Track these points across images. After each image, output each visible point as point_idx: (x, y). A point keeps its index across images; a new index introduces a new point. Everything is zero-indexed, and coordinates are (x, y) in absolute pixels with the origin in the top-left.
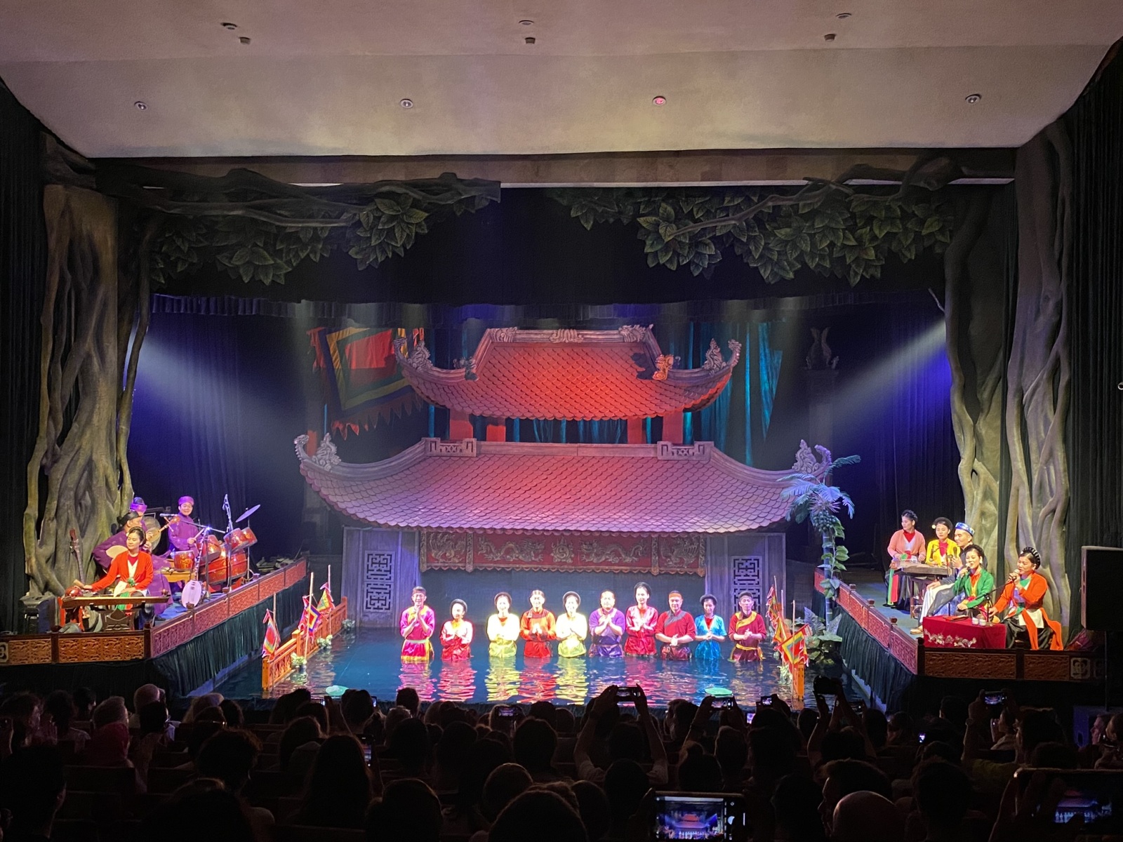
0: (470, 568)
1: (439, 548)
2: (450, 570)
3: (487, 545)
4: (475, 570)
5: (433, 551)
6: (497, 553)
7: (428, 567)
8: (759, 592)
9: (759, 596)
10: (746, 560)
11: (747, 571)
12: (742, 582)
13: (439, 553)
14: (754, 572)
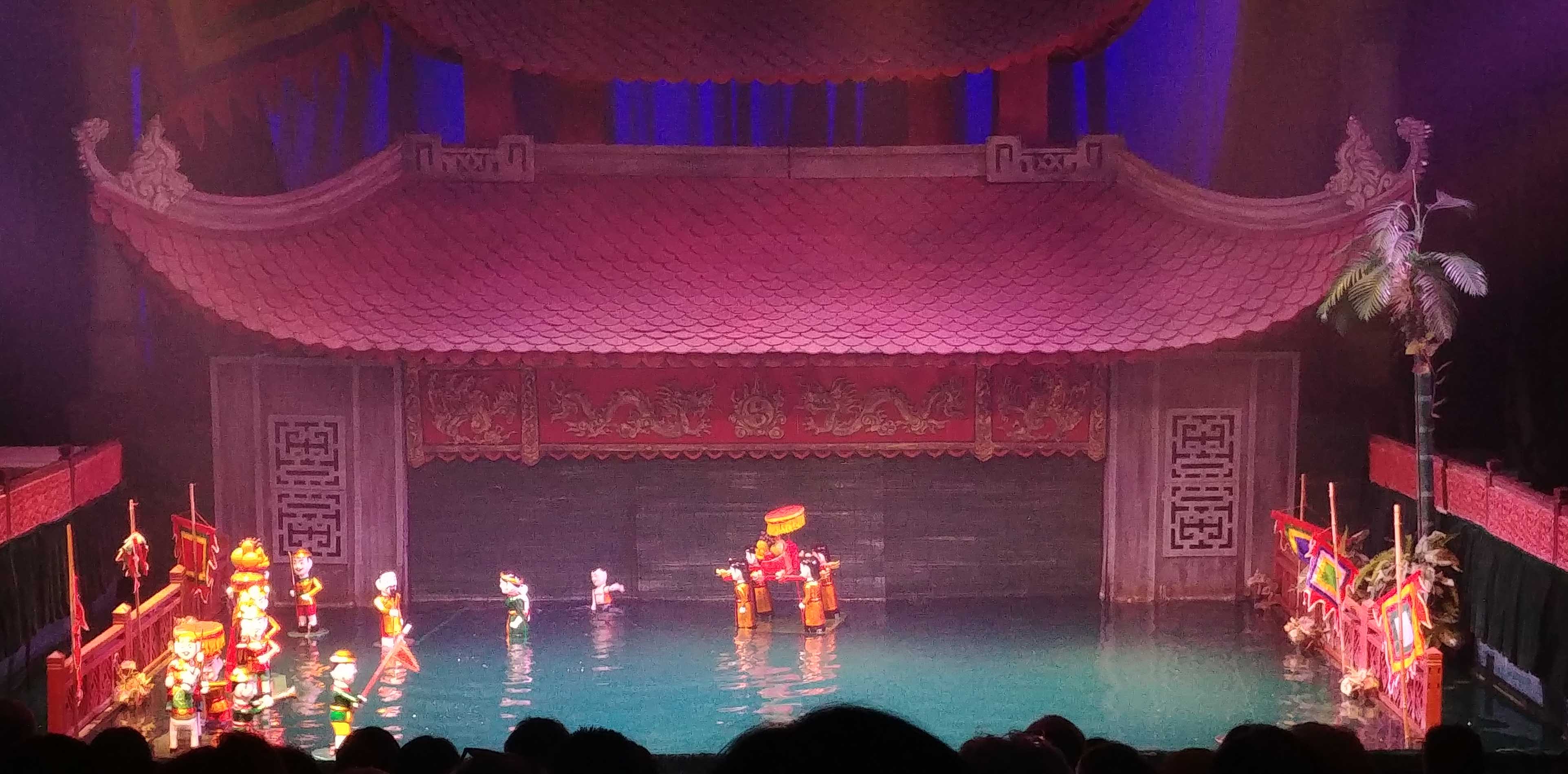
0: (531, 455)
1: (453, 408)
2: (482, 461)
3: (572, 398)
4: (545, 459)
5: (437, 416)
6: (597, 417)
7: (426, 455)
8: (1231, 494)
9: (1231, 503)
10: (1204, 419)
11: (1204, 443)
12: (1191, 471)
13: (454, 422)
14: (1222, 446)
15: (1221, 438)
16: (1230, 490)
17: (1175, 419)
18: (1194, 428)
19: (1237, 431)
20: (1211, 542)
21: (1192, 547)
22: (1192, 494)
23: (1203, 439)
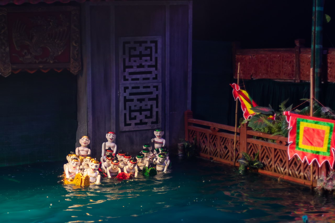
8: (157, 90)
9: (157, 95)
10: (141, 43)
11: (141, 59)
12: (134, 77)
14: (151, 60)
15: (150, 55)
16: (156, 87)
17: (125, 43)
18: (135, 49)
19: (159, 51)
20: (146, 120)
21: (136, 124)
22: (135, 91)
23: (141, 56)
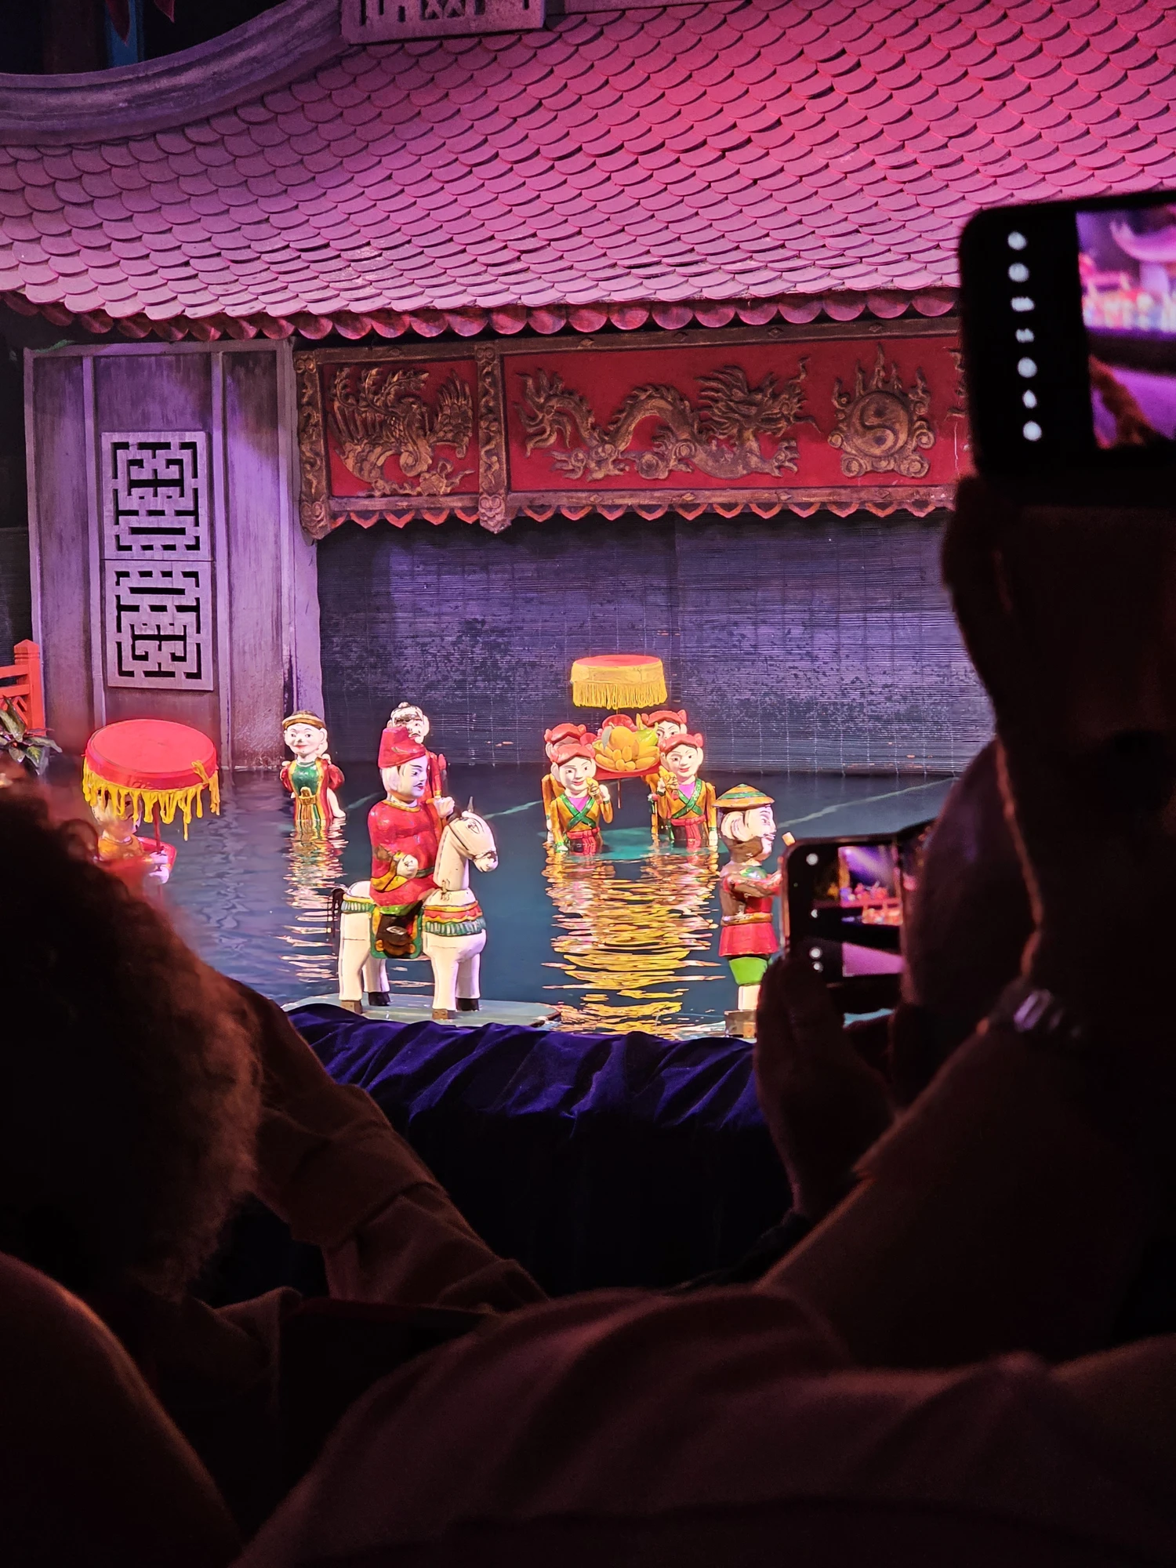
0: (494, 516)
1: (374, 433)
2: (418, 525)
3: (559, 412)
4: (520, 526)
5: (348, 446)
6: (604, 442)
7: (334, 516)
13: (372, 458)
